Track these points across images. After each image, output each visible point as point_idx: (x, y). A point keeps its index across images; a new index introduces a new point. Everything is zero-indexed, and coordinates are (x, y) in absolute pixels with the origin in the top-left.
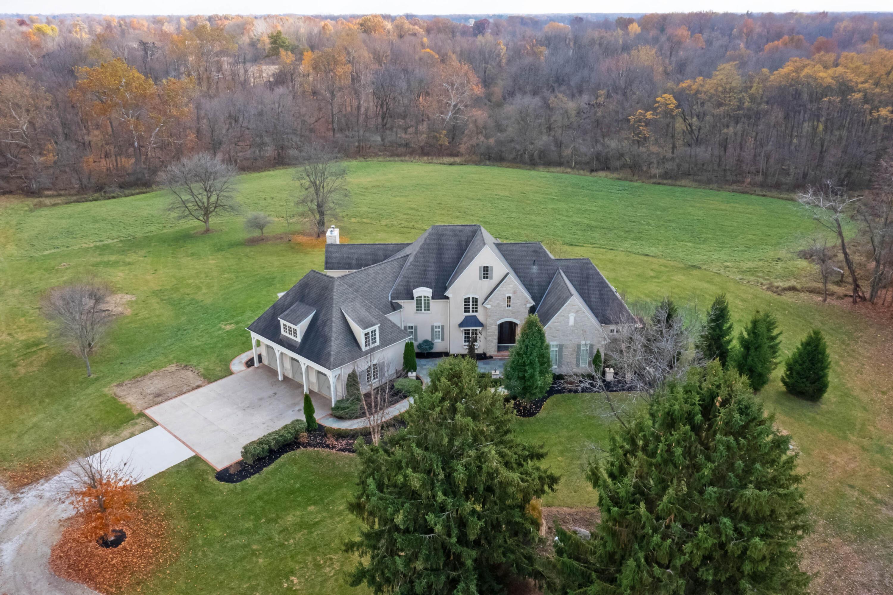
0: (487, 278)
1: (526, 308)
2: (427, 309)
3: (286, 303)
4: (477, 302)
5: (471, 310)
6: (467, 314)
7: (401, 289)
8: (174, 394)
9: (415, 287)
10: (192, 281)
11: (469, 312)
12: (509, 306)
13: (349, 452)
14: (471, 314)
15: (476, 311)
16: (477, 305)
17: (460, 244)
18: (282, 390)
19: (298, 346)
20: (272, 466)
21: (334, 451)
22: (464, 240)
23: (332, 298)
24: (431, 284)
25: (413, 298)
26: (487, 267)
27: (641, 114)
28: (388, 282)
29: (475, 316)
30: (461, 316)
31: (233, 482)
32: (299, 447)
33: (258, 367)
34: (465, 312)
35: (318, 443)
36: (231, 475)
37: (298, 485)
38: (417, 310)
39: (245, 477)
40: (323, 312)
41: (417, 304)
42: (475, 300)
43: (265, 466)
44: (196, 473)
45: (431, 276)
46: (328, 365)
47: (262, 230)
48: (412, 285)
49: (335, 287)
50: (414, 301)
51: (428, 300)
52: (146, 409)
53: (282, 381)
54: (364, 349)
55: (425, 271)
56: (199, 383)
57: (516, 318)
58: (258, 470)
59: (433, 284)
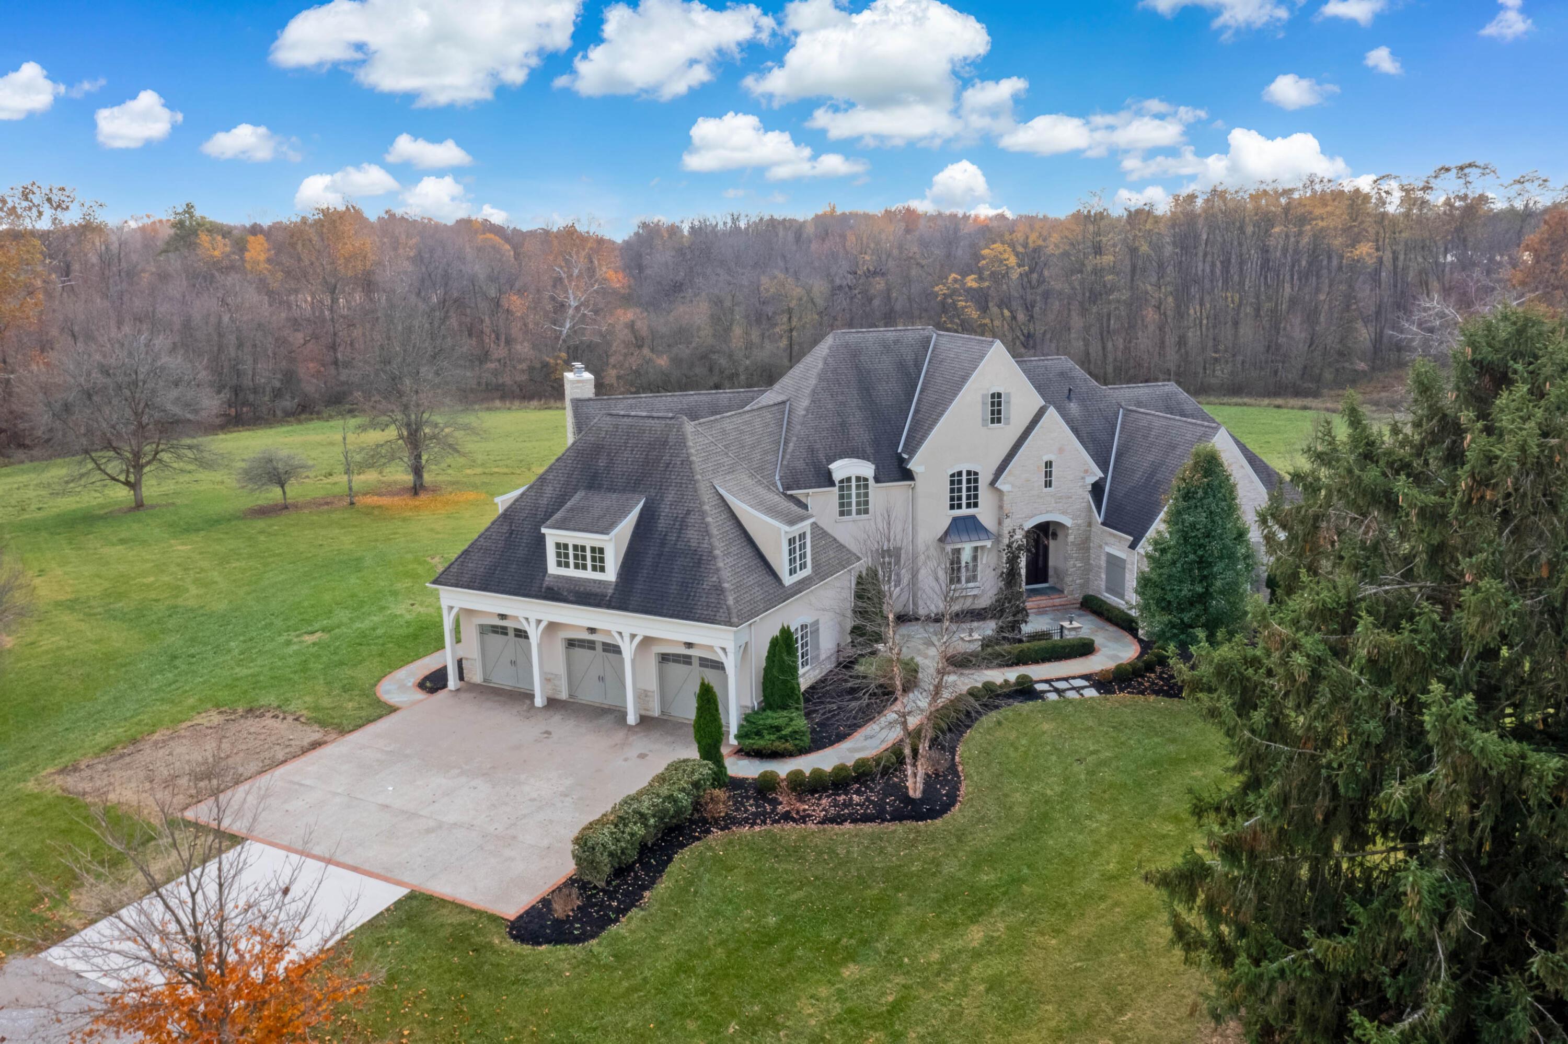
0: (999, 421)
1: (1084, 486)
2: (863, 509)
3: (544, 501)
4: (976, 481)
5: (964, 502)
6: (957, 513)
7: (800, 465)
8: (253, 767)
9: (832, 460)
10: (152, 579)
11: (960, 506)
12: (1048, 484)
13: (854, 821)
14: (964, 511)
15: (976, 505)
16: (976, 489)
17: (901, 366)
18: (561, 726)
19: (610, 591)
20: (664, 885)
21: (811, 826)
22: (910, 358)
23: (687, 462)
24: (864, 451)
25: (831, 483)
26: (999, 395)
27: (955, 281)
28: (766, 453)
29: (973, 518)
30: (944, 517)
31: (577, 940)
32: (708, 832)
33: (458, 690)
34: (952, 507)
35: (756, 815)
36: (558, 922)
37: (772, 920)
38: (842, 513)
39: (604, 922)
40: (670, 497)
41: (841, 497)
42: (973, 477)
43: (645, 888)
44: (441, 934)
45: (861, 435)
46: (722, 614)
47: (282, 487)
48: (822, 456)
49: (690, 437)
50: (835, 490)
51: (866, 486)
52: (185, 808)
53: (545, 707)
54: (788, 580)
55: (843, 424)
56: (317, 736)
57: (1064, 513)
58: (632, 900)
59: (869, 450)
